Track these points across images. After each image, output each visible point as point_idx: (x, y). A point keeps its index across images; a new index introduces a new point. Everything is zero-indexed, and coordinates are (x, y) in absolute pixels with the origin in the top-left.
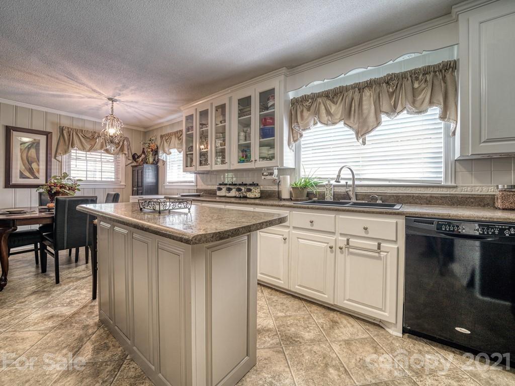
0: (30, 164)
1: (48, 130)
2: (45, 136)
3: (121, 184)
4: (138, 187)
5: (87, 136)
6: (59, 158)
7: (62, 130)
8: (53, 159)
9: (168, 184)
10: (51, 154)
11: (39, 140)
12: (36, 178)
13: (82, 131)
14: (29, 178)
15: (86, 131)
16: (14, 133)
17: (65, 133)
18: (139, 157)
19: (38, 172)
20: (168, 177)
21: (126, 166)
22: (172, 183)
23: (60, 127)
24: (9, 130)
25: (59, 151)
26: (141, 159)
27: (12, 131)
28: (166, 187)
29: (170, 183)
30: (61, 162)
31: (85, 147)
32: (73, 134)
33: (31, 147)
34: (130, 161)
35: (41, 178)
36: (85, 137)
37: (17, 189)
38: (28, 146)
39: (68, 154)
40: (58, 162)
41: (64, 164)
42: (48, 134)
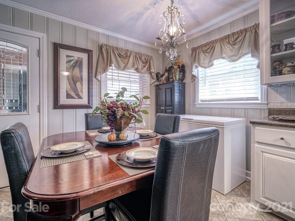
0: (75, 84)
1: (90, 48)
2: (87, 55)
3: (147, 103)
4: (166, 106)
5: (121, 54)
6: (99, 77)
7: (101, 48)
8: (94, 79)
9: (200, 102)
10: (92, 73)
11: (82, 59)
12: (80, 97)
13: (117, 48)
14: (75, 98)
15: (121, 49)
16: (61, 51)
17: (104, 50)
18: (162, 76)
19: (82, 91)
20: (200, 94)
21: (150, 85)
22: (206, 101)
23: (99, 45)
24: (57, 47)
25: (99, 70)
26: (164, 77)
27: (59, 47)
28: (197, 106)
29: (202, 101)
30: (100, 81)
31: (120, 65)
32: (110, 51)
33: (75, 65)
34: (154, 80)
35: (84, 98)
36: (120, 55)
37: (65, 110)
38: (73, 64)
39: (105, 73)
40: (98, 81)
41: (102, 83)
42: (89, 52)
